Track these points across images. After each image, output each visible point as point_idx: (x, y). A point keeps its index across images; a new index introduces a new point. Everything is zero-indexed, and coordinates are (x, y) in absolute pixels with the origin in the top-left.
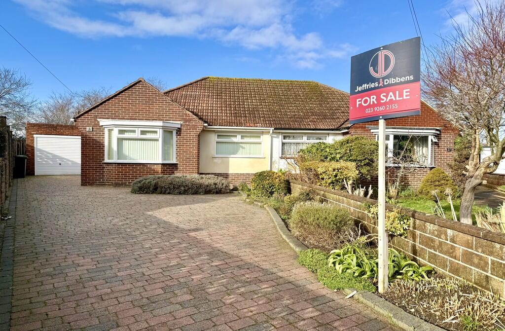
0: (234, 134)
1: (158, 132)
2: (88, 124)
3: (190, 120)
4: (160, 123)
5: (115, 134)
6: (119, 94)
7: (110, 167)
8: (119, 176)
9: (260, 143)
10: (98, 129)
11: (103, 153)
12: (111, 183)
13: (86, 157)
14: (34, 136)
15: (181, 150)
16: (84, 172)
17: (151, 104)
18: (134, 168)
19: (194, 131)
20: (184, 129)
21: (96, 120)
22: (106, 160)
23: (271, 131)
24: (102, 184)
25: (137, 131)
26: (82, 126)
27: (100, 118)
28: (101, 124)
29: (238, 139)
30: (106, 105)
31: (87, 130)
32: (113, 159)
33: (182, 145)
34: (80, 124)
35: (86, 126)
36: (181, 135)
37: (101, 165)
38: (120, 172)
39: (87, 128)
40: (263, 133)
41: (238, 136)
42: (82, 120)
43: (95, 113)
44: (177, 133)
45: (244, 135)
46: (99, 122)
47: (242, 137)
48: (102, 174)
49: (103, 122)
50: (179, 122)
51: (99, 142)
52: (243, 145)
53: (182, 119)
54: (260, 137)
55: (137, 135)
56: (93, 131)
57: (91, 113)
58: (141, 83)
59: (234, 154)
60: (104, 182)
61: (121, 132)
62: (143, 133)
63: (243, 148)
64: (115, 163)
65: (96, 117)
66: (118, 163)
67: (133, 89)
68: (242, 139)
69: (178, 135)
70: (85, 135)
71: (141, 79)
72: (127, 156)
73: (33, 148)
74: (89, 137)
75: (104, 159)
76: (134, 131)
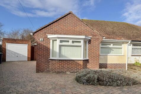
0: (110, 43)
1: (81, 42)
2: (41, 37)
3: (95, 36)
4: (84, 37)
5: (58, 43)
6: (58, 20)
7: (54, 62)
8: (59, 67)
9: (122, 48)
10: (46, 40)
11: (49, 53)
12: (54, 71)
13: (40, 56)
14: (6, 44)
15: (90, 52)
16: (38, 64)
17: (76, 26)
18: (68, 62)
19: (97, 42)
20: (92, 40)
21: (45, 35)
22: (51, 58)
23: (130, 42)
24: (48, 72)
25: (70, 41)
26: (37, 38)
27: (48, 34)
28: (49, 37)
29: (111, 46)
30: (51, 26)
31: (40, 40)
32: (56, 57)
33: (91, 49)
34: (36, 37)
35: (40, 38)
36: (90, 44)
37: (48, 61)
38: (60, 65)
39: (41, 39)
40: (123, 43)
41: (111, 45)
42: (37, 34)
43: (45, 31)
44: (88, 42)
45: (114, 43)
46: (47, 36)
47: (113, 45)
48: (48, 65)
49: (49, 36)
50: (90, 36)
51: (47, 47)
52: (113, 49)
53: (92, 35)
54: (121, 45)
55: (70, 43)
56: (44, 41)
57: (43, 31)
58: (70, 14)
59: (109, 53)
60: (49, 70)
61: (61, 41)
62: (73, 42)
63: (113, 50)
64: (58, 60)
65: (45, 33)
66: (59, 60)
67: (66, 18)
68: (113, 46)
69: (89, 44)
70: (39, 43)
71: (71, 12)
72: (63, 55)
73: (5, 49)
74: (41, 44)
75: (50, 57)
76: (68, 41)
